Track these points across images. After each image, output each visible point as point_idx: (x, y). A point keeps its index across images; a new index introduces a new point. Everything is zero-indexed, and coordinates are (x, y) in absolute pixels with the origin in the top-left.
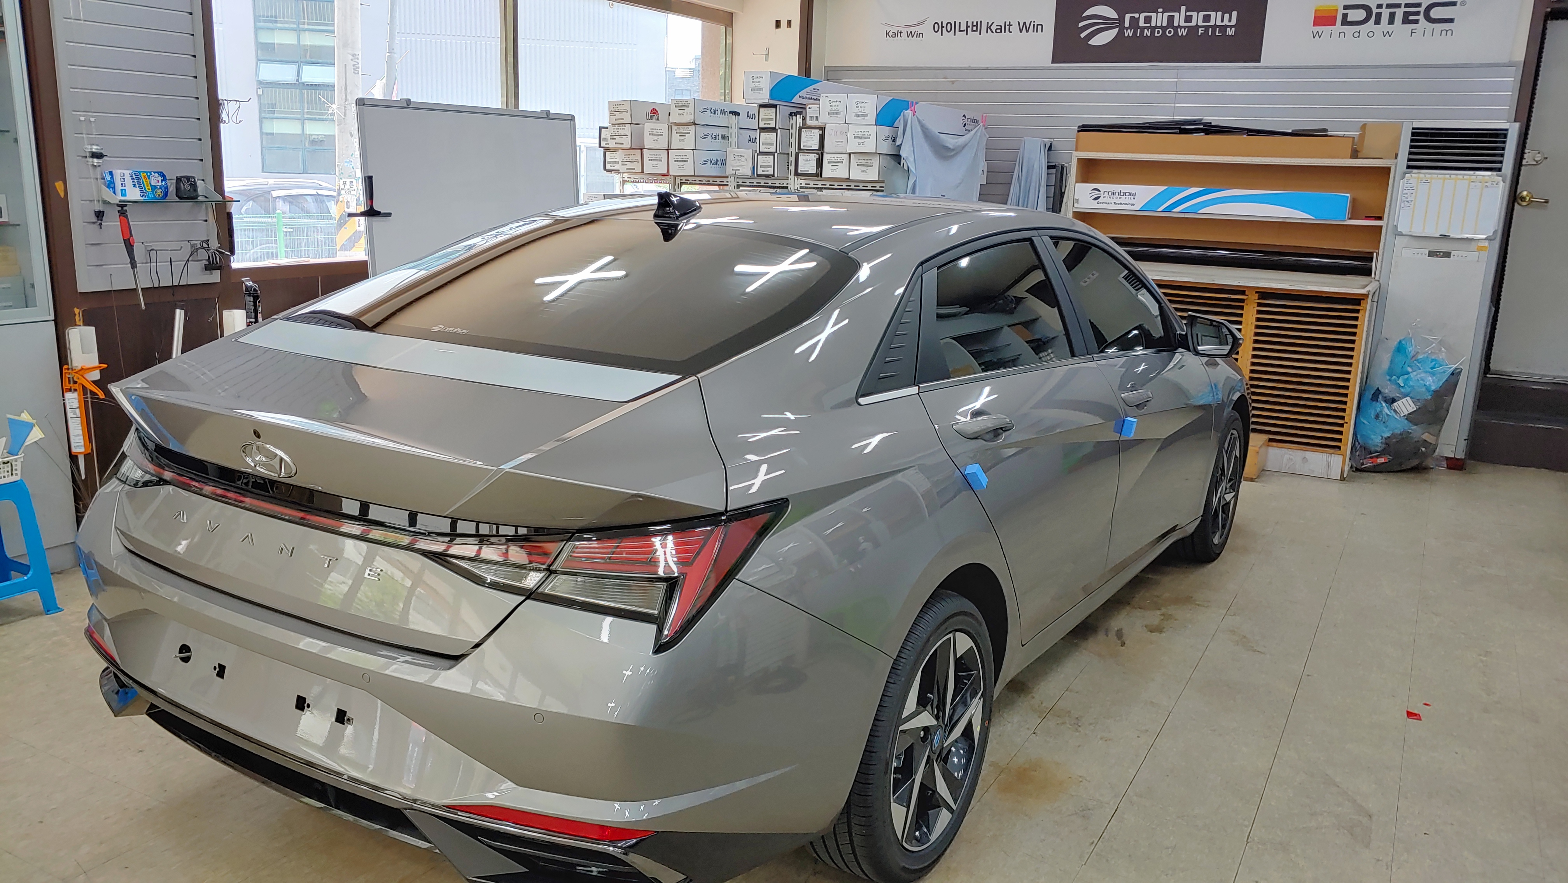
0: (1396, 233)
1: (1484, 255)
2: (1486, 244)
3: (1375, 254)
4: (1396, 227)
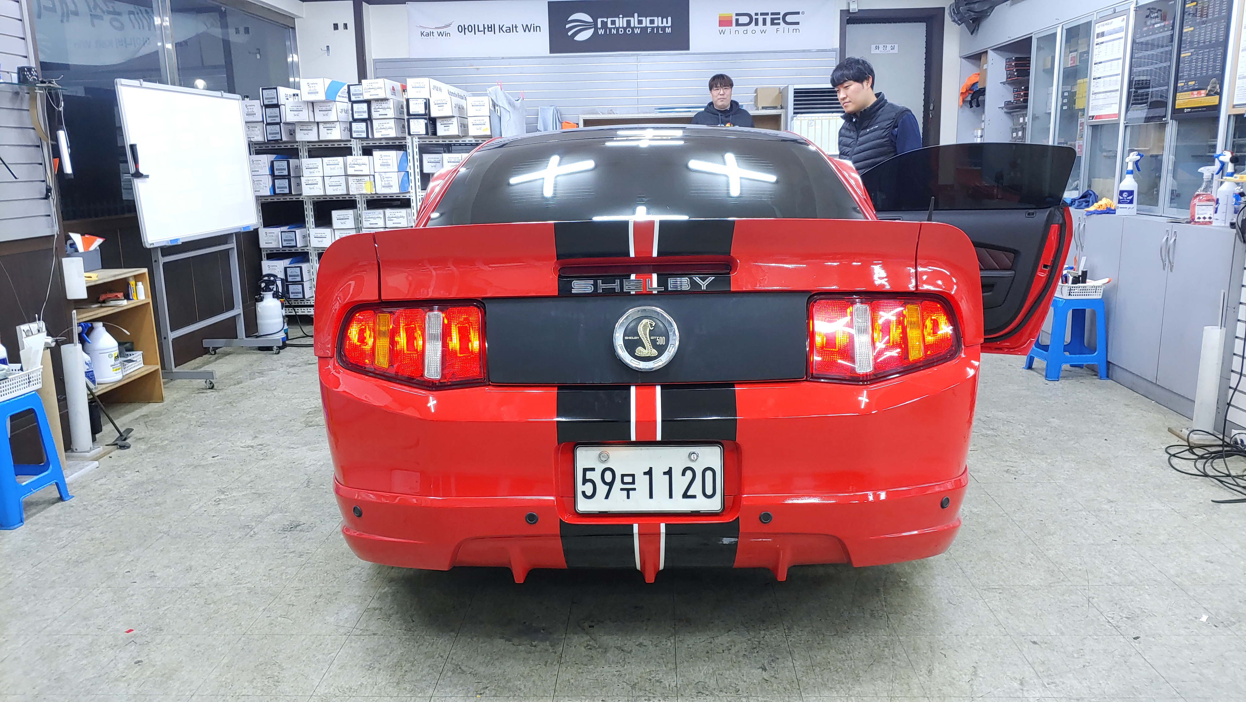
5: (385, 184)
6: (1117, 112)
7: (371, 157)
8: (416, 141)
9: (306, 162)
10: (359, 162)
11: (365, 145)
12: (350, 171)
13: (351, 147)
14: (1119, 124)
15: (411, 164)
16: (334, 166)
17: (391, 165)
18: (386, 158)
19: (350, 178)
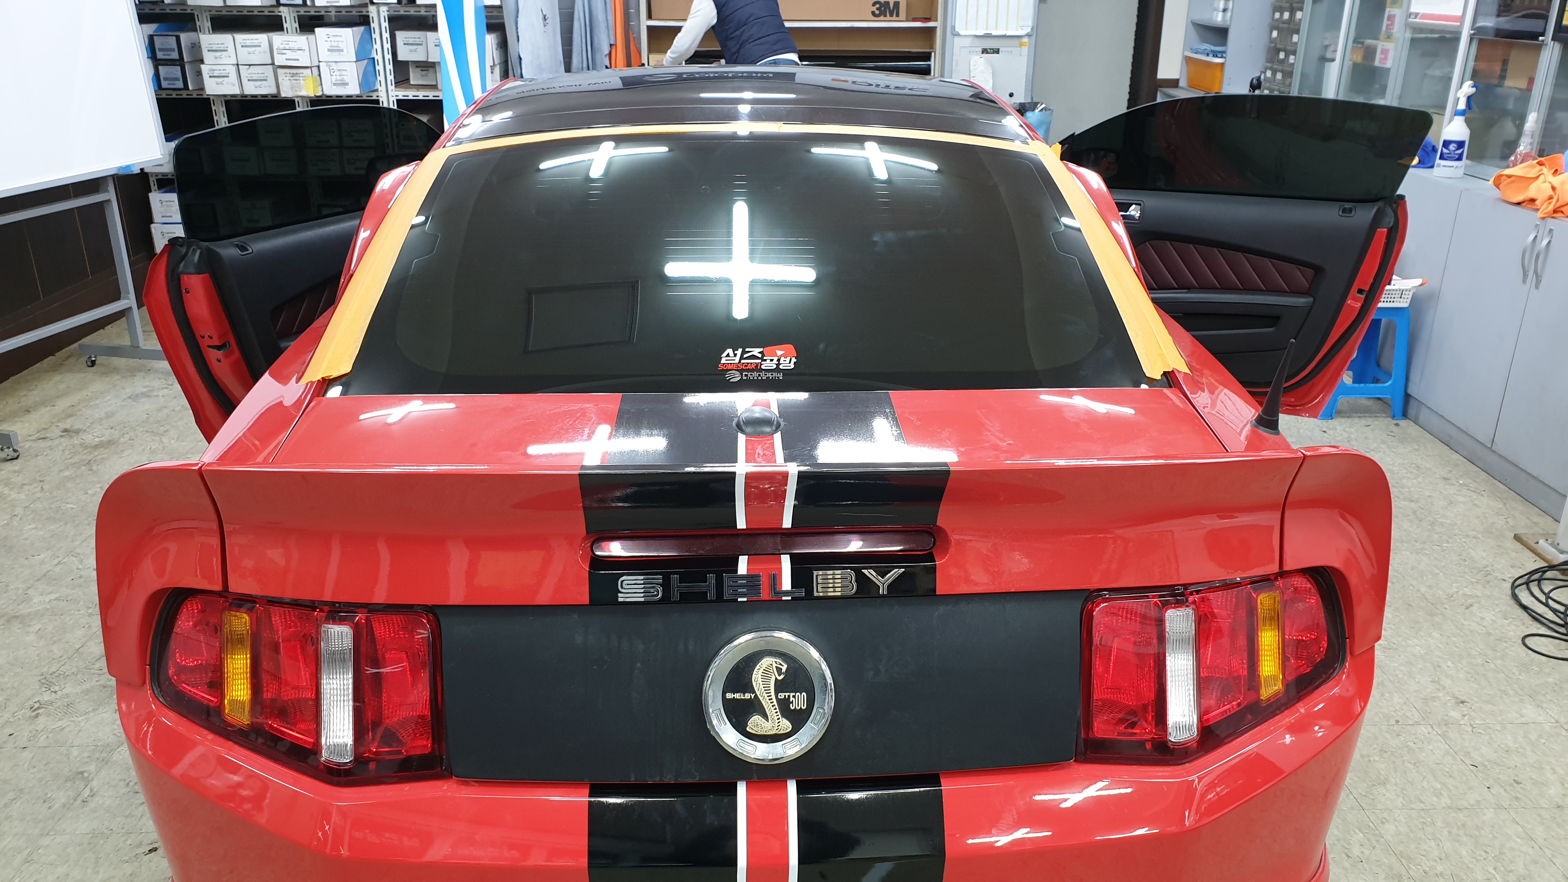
0: (955, 33)
1: (1025, 50)
2: (1025, 40)
3: (933, 54)
4: (954, 27)
5: (336, 80)
6: (1460, 13)
7: (311, 37)
8: (384, 11)
9: (209, 40)
10: (292, 45)
11: (302, 13)
12: (279, 60)
13: (281, 16)
14: (1460, 33)
15: (378, 46)
16: (253, 49)
17: (345, 50)
18: (336, 39)
19: (280, 71)
